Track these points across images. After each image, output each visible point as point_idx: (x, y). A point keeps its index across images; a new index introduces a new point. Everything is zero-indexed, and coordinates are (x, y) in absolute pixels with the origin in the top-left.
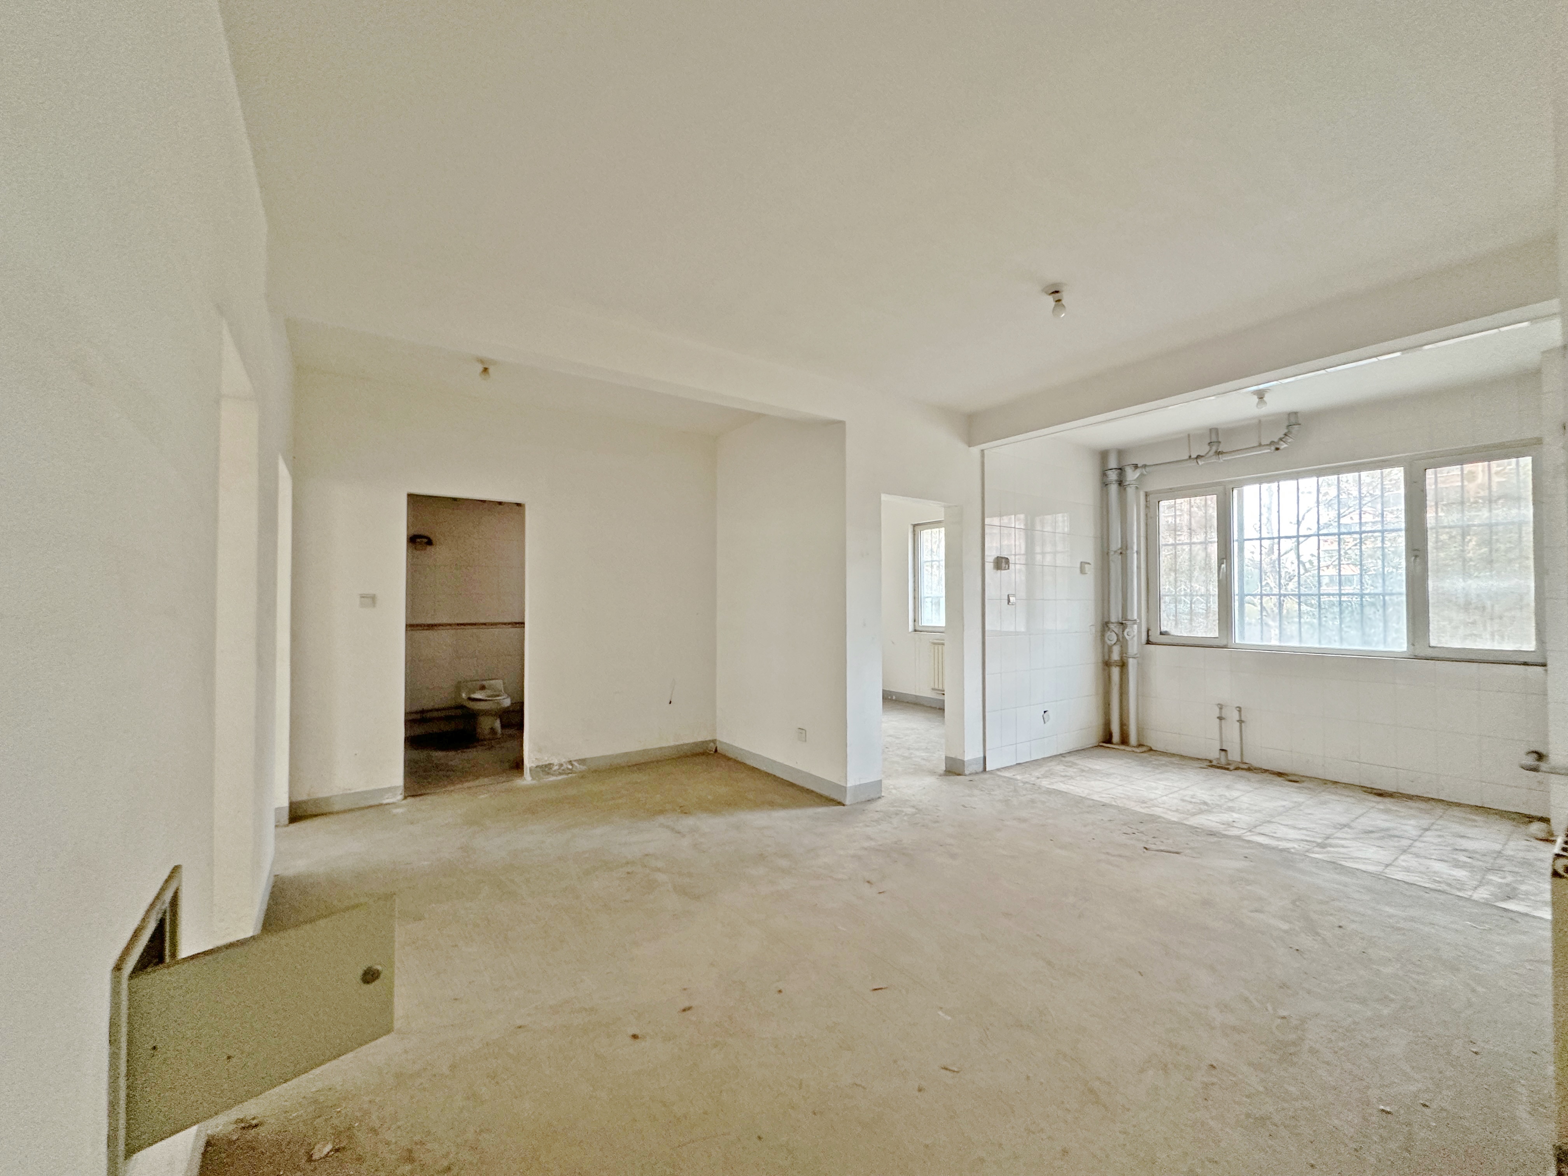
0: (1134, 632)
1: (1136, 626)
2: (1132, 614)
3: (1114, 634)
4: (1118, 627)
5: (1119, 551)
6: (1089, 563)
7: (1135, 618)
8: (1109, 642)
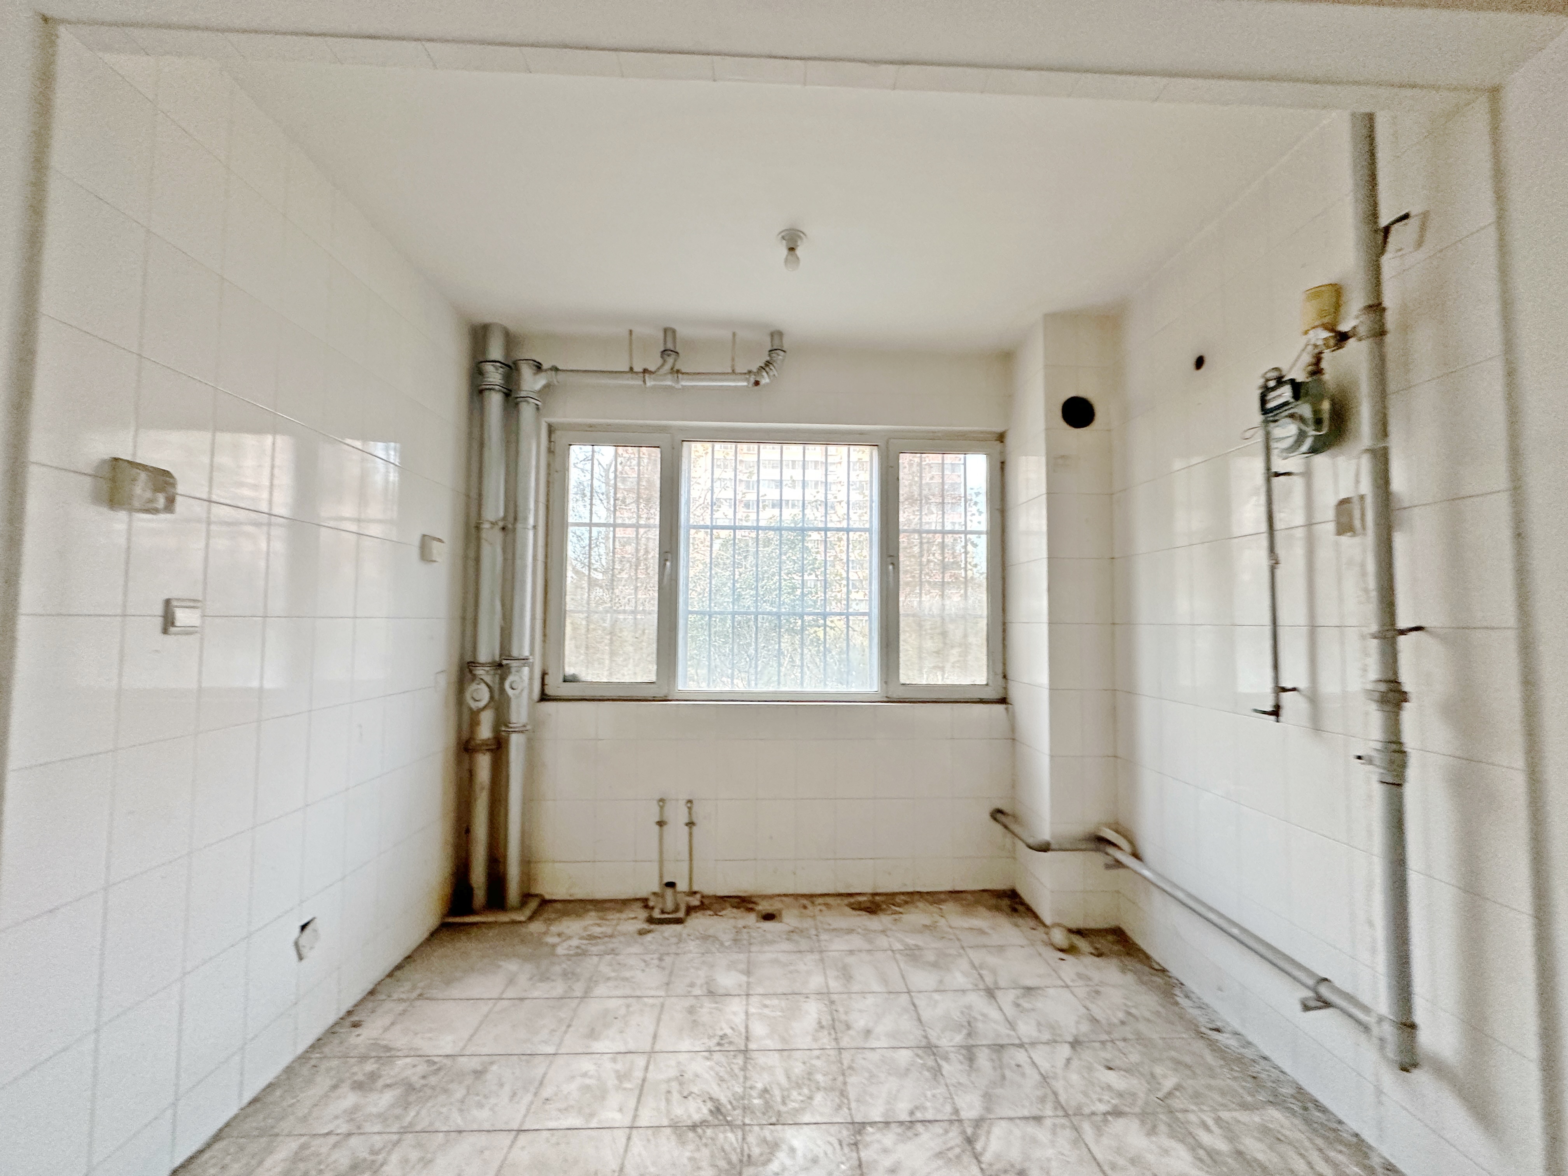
0: (523, 681)
1: (526, 670)
2: (521, 647)
3: (483, 687)
4: (492, 672)
5: (501, 524)
6: (440, 540)
7: (526, 653)
8: (474, 705)
